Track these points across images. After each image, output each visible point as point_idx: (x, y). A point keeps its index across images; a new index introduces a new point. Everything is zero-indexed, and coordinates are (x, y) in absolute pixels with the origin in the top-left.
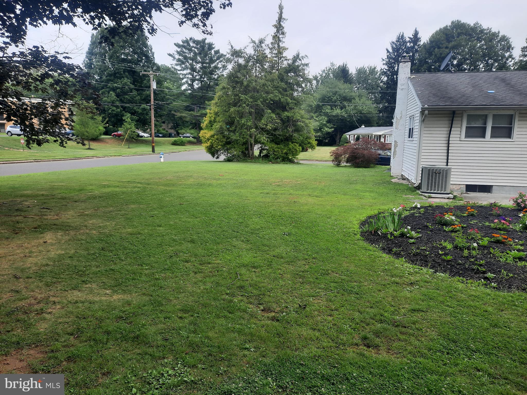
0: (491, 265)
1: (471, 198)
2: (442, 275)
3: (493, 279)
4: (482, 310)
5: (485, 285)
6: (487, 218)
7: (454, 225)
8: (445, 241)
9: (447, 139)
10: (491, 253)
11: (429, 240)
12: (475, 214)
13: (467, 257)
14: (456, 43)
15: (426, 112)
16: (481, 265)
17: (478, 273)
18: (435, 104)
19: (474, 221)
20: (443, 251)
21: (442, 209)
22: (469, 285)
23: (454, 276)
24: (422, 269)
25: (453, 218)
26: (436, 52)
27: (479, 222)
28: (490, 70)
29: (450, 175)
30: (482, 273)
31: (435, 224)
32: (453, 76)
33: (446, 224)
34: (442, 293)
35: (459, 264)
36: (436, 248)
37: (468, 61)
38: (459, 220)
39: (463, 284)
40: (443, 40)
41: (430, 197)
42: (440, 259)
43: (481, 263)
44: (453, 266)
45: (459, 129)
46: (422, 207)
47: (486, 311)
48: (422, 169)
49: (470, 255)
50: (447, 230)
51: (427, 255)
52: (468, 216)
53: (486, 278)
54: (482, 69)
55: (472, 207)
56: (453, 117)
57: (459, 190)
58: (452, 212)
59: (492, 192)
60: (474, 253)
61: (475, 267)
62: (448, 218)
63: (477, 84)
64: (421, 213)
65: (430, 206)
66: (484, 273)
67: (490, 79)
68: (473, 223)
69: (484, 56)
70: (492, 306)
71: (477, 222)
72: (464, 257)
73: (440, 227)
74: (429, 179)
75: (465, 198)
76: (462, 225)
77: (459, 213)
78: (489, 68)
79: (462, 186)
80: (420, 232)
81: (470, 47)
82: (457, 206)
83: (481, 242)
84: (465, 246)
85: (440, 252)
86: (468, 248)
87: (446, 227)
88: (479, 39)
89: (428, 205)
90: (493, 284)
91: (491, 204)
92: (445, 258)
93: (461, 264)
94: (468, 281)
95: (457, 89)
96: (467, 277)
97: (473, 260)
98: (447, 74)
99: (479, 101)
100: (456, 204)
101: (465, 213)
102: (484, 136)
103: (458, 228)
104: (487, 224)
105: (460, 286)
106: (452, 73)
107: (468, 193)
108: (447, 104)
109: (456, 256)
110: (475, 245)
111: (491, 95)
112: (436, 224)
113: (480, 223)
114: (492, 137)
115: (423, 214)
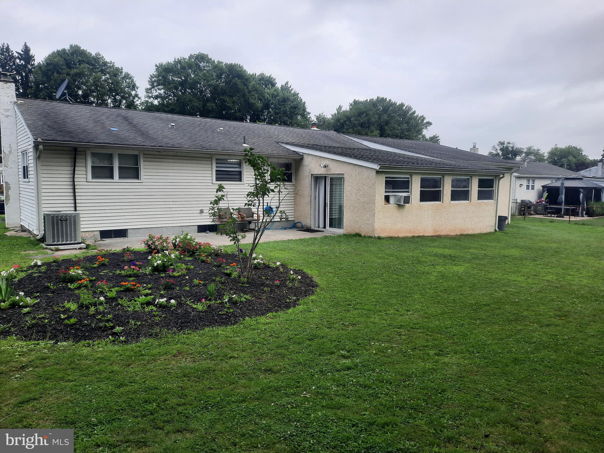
0: (119, 317)
1: (106, 245)
2: (65, 343)
3: (121, 333)
4: (108, 372)
5: (114, 341)
6: (118, 265)
7: (81, 280)
8: (69, 302)
9: (72, 180)
10: (119, 304)
11: (50, 303)
12: (105, 263)
13: (94, 314)
14: (78, 71)
15: (41, 147)
16: (108, 321)
17: (106, 330)
18: (50, 138)
19: (105, 271)
20: (66, 314)
21: (69, 263)
22: (96, 347)
23: (77, 342)
24: (38, 344)
25: (80, 272)
26: (55, 76)
27: (110, 271)
28: (119, 107)
29: (79, 221)
30: (110, 329)
31: (58, 283)
32: (72, 108)
33: (72, 280)
34: (62, 367)
35: (84, 325)
36: (57, 312)
37: (94, 94)
38: (87, 273)
39: (89, 348)
40: (62, 65)
41: (57, 250)
42: (63, 325)
43: (108, 318)
44: (78, 329)
45: (84, 169)
46: (43, 264)
47: (113, 372)
48: (44, 217)
49: (98, 312)
50: (72, 287)
51: (46, 324)
52: (99, 266)
53: (114, 334)
54: (110, 104)
55: (104, 256)
56: (75, 155)
57: (93, 238)
58: (80, 265)
59: (128, 236)
60: (101, 308)
61: (101, 325)
62: (74, 273)
63: (99, 119)
64: (41, 272)
65: (55, 262)
66: (113, 328)
67: (112, 115)
68: (103, 274)
69: (111, 90)
70: (119, 364)
71: (108, 272)
72: (91, 316)
73: (64, 285)
74: (53, 228)
75: (100, 245)
76: (91, 278)
77: (88, 265)
78: (117, 105)
79: (96, 233)
80: (38, 296)
81: (94, 78)
82: (88, 257)
83: (108, 294)
84: (92, 303)
85: (62, 316)
86: (95, 305)
87: (71, 283)
88: (103, 72)
89: (52, 261)
90: (121, 338)
91: (124, 249)
92: (68, 322)
93: (87, 325)
94: (95, 343)
95: (77, 123)
96: (94, 338)
97: (100, 317)
98: (64, 104)
99: (103, 138)
100: (88, 255)
101: (96, 263)
102: (112, 177)
103: (85, 282)
104: (118, 272)
105: (86, 351)
106: (70, 104)
107: (104, 239)
108: (66, 139)
109: (81, 317)
110: (102, 299)
111: (114, 133)
112: (60, 282)
113: (111, 273)
114: (120, 178)
115: (44, 273)
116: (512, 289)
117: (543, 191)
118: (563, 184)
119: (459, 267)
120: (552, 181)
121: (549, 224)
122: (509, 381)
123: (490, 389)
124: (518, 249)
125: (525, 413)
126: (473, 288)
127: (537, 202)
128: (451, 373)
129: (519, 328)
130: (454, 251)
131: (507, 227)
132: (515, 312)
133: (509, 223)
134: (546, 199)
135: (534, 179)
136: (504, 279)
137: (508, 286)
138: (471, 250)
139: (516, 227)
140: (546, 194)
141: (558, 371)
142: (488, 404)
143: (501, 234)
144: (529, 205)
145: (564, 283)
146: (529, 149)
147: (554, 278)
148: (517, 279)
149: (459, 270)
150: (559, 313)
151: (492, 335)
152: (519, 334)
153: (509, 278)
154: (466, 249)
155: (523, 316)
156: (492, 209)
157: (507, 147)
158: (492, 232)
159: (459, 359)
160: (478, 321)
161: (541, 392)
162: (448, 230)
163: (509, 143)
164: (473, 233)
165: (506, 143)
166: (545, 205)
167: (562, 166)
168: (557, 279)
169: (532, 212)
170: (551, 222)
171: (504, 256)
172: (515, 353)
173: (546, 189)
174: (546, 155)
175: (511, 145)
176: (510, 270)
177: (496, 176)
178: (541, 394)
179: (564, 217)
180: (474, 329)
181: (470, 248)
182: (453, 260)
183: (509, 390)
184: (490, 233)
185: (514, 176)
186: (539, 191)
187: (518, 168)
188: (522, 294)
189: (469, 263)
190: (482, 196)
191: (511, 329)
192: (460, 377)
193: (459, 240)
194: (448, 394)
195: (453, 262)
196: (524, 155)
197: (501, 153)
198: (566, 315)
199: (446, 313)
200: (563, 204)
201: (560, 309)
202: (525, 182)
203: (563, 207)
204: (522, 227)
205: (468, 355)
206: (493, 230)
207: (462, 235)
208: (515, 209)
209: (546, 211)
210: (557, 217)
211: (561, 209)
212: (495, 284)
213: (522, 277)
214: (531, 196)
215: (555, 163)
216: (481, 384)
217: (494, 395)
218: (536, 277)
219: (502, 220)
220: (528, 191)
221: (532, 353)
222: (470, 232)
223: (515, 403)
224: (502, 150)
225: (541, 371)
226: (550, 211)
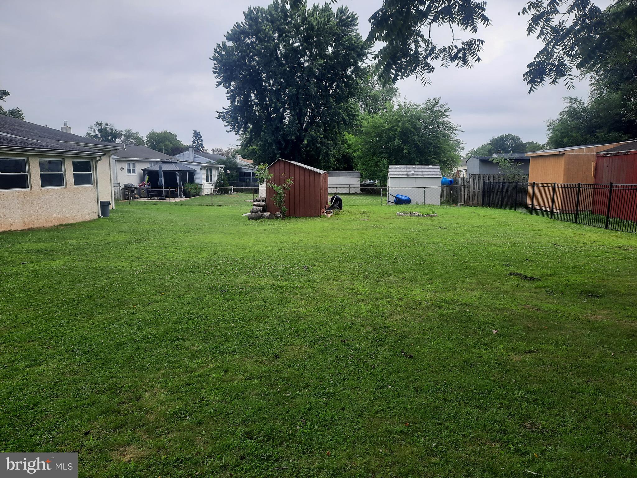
116: (116, 275)
117: (144, 175)
118: (160, 167)
119: (57, 261)
120: (151, 164)
121: (153, 206)
122: (112, 369)
123: (92, 383)
124: (122, 234)
125: (127, 395)
126: (74, 282)
127: (140, 186)
128: (46, 381)
129: (122, 313)
130: (51, 244)
131: (112, 212)
132: (118, 298)
133: (114, 208)
134: (148, 182)
135: (134, 162)
136: (108, 267)
137: (111, 273)
138: (71, 241)
139: (121, 212)
140: (147, 178)
141: (158, 344)
142: (89, 399)
143: (105, 220)
144: (132, 189)
145: (165, 261)
146: (128, 131)
147: (156, 258)
148: (121, 264)
149: (57, 265)
150: (160, 290)
151: (94, 327)
152: (122, 319)
153: (113, 264)
154: (65, 240)
155: (126, 300)
156: (93, 194)
157: (105, 129)
158: (96, 219)
159: (57, 362)
160: (79, 316)
161: (143, 369)
162: (43, 221)
163: (107, 124)
164: (74, 222)
165: (104, 124)
166: (147, 188)
167: (160, 151)
168: (159, 258)
169: (137, 196)
170: (155, 204)
171: (108, 243)
172: (118, 339)
173: (146, 172)
174: (145, 139)
175: (109, 127)
176: (114, 257)
177: (92, 159)
178: (143, 371)
179: (165, 199)
180: (75, 325)
181: (70, 238)
182: (50, 255)
183: (111, 378)
184: (94, 220)
185: (113, 159)
186: (140, 174)
187: (115, 151)
188: (126, 279)
189: (68, 255)
190: (79, 180)
191: (115, 316)
192: (57, 382)
193: (57, 231)
194: (43, 406)
195: (49, 257)
196: (123, 137)
197: (99, 135)
198: (166, 290)
199: (40, 316)
200: (163, 186)
201: (161, 285)
202: (125, 166)
203: (164, 189)
204: (127, 212)
205: (67, 355)
206: (96, 217)
207: (61, 225)
208: (119, 193)
209: (149, 194)
210: (159, 199)
211: (162, 191)
212: (98, 274)
213: (127, 261)
214: (133, 180)
215: (154, 147)
216: (81, 381)
217: (95, 388)
218: (140, 259)
219: (104, 205)
220: (129, 174)
221: (135, 334)
222: (71, 222)
223: (117, 389)
224: (100, 131)
225: (142, 349)
226: (153, 193)
